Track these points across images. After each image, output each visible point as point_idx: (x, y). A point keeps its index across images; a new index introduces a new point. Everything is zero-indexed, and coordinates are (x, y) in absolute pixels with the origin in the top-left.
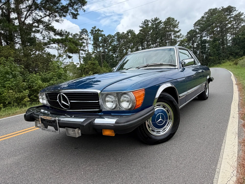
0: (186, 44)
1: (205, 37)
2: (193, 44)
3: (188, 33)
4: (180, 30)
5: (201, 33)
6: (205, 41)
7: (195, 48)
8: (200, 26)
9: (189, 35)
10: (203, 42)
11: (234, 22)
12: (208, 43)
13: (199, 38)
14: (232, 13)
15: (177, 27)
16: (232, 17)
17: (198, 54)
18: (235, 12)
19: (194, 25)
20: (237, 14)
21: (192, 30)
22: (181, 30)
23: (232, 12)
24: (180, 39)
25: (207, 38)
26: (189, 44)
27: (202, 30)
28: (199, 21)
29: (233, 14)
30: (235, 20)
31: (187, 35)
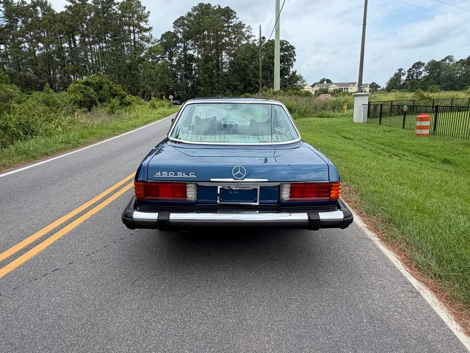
0: (158, 56)
1: (190, 49)
2: (170, 59)
3: (163, 36)
4: (150, 29)
5: (184, 42)
6: (191, 58)
7: (175, 66)
8: (183, 29)
9: (165, 41)
10: (188, 58)
11: (233, 36)
12: (196, 62)
13: (181, 49)
14: (230, 21)
15: (146, 22)
16: (231, 26)
17: (180, 79)
18: (235, 20)
19: (173, 23)
20: (237, 23)
21: (169, 32)
22: (152, 28)
23: (231, 18)
24: (150, 45)
25: (194, 52)
26: (165, 57)
27: (187, 37)
28: (182, 18)
29: (232, 22)
30: (234, 32)
31: (162, 39)
